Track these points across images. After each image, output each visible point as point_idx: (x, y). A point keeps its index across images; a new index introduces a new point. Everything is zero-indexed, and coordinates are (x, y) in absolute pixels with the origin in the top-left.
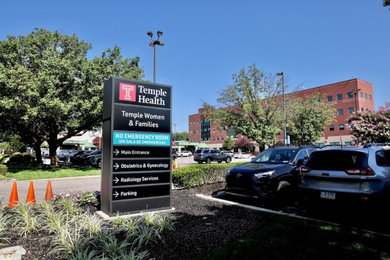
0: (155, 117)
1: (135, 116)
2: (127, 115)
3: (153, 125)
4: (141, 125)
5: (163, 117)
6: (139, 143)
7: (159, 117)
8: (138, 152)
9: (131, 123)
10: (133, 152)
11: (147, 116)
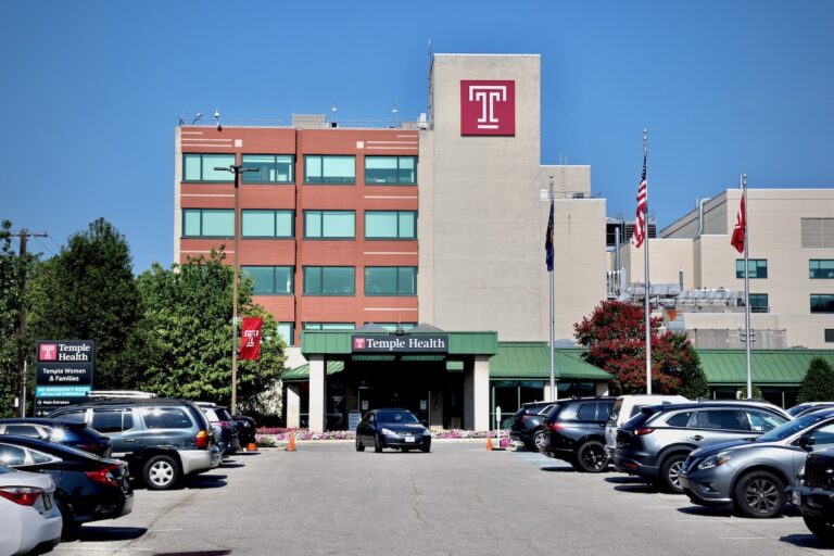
0: (76, 371)
1: (55, 372)
2: (48, 372)
3: (74, 379)
4: (61, 379)
5: (84, 371)
6: (59, 394)
7: (80, 371)
8: (58, 402)
9: (51, 379)
10: (54, 402)
11: (67, 371)
